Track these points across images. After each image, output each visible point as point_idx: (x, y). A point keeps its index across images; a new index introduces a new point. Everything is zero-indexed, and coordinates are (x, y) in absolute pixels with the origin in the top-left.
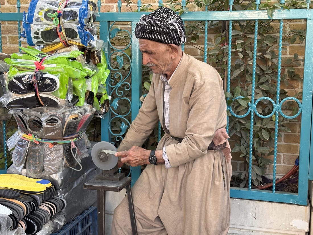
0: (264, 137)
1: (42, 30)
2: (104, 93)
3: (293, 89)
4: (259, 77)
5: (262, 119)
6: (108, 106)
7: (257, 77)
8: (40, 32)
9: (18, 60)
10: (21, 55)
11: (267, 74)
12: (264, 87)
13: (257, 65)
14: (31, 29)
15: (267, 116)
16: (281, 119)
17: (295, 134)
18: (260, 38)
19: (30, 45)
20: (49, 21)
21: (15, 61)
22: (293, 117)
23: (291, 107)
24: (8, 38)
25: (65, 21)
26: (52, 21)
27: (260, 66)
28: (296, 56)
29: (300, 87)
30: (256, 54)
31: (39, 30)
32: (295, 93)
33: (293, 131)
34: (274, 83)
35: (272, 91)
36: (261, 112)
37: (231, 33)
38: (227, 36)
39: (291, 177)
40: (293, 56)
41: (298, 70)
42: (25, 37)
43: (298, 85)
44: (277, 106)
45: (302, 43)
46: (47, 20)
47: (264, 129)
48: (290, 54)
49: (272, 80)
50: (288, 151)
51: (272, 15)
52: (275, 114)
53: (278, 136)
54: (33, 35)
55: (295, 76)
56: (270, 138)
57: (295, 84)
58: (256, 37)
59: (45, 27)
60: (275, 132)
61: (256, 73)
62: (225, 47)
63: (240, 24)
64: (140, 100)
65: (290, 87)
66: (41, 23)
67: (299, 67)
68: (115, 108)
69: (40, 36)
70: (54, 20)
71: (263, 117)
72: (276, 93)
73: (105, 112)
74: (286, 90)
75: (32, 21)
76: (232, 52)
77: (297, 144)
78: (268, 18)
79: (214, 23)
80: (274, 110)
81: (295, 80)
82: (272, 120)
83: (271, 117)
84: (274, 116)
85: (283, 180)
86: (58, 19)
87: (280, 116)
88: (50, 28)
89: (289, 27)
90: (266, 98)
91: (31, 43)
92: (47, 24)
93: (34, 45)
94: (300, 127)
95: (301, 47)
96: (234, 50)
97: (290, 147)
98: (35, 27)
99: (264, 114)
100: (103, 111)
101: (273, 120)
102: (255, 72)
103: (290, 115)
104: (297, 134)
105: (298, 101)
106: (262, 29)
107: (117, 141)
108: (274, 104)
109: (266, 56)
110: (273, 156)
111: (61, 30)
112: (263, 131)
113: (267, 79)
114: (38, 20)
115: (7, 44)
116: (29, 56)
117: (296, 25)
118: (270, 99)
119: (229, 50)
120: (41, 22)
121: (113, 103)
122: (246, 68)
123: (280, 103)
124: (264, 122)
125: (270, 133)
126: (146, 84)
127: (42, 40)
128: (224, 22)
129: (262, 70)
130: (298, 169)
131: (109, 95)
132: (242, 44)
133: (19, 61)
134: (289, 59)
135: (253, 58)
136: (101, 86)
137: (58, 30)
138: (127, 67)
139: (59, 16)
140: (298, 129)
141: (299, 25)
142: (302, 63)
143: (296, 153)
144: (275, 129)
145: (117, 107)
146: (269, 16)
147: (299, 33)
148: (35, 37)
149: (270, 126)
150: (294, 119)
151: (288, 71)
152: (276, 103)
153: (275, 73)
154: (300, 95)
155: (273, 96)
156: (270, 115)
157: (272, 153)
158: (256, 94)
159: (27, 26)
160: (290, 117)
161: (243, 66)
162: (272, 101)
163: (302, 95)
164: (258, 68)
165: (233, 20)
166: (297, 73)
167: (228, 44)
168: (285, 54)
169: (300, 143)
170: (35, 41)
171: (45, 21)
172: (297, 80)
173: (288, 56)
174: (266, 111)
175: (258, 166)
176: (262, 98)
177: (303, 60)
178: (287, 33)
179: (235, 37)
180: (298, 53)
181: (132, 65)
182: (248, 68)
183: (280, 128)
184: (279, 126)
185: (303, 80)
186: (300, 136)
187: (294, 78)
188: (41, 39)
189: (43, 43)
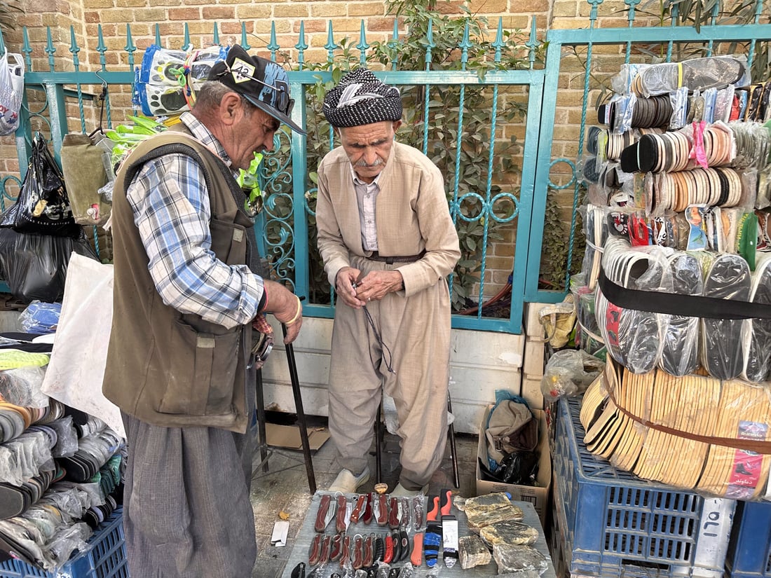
0: (469, 246)
1: (162, 93)
2: (255, 186)
3: (509, 185)
4: (465, 167)
5: (468, 223)
6: (260, 205)
7: (462, 167)
8: (159, 96)
9: (126, 134)
10: (132, 128)
11: (476, 163)
12: (471, 181)
13: (462, 150)
14: (147, 91)
15: (473, 219)
16: (492, 223)
17: (509, 244)
18: (466, 111)
19: (147, 115)
20: (172, 80)
21: (123, 136)
22: (507, 219)
23: (506, 207)
24: (124, 112)
25: (196, 80)
26: (177, 80)
27: (467, 152)
28: (514, 139)
29: (518, 182)
30: (462, 134)
31: (158, 93)
32: (511, 189)
33: (507, 240)
34: (484, 176)
35: (481, 187)
36: (467, 214)
37: (428, 104)
38: (422, 109)
39: (502, 299)
40: (510, 140)
41: (517, 158)
42: (139, 105)
43: (516, 180)
44: (487, 205)
45: (522, 122)
46: (169, 78)
47: (470, 236)
48: (507, 137)
49: (482, 172)
50: (499, 267)
51: (483, 78)
52: (484, 216)
53: (487, 246)
54: (150, 101)
55: (512, 166)
56: (477, 248)
57: (512, 178)
58: (462, 110)
59: (167, 88)
60: (483, 240)
61: (461, 161)
62: (421, 123)
63: (440, 92)
64: (305, 198)
65: (505, 181)
66: (161, 83)
67: (518, 156)
68: (272, 208)
69: (159, 101)
70: (179, 78)
71: (468, 220)
72: (486, 190)
73: (257, 213)
74: (500, 186)
75: (148, 81)
76: (429, 131)
77: (511, 257)
78: (478, 83)
79: (407, 89)
80: (483, 211)
81: (511, 172)
82: (479, 225)
83: (479, 220)
84: (482, 218)
85: (492, 302)
86: (184, 77)
87: (491, 219)
88: (174, 91)
89: (507, 100)
90: (473, 194)
91: (148, 114)
92: (170, 85)
93: (153, 115)
94: (516, 235)
95: (520, 127)
96: (432, 128)
97: (502, 261)
98: (151, 90)
99: (470, 216)
100: (253, 213)
101: (482, 223)
102: (459, 159)
103: (503, 218)
104: (512, 244)
105: (514, 198)
106: (470, 101)
107: (275, 252)
108: (483, 203)
109: (474, 136)
110: (480, 272)
111: (189, 94)
112: (468, 239)
113: (475, 170)
114: (156, 78)
115: (123, 120)
116: (143, 129)
117: (516, 97)
118: (478, 196)
119: (425, 128)
120: (160, 81)
121: (269, 201)
122: (447, 154)
123: (491, 200)
124: (470, 227)
125: (477, 243)
126: (312, 175)
127: (164, 108)
128: (420, 87)
129: (469, 157)
130: (511, 288)
131: (262, 190)
132: (443, 121)
133: (128, 135)
134: (505, 144)
135: (456, 139)
136: (250, 177)
137: (186, 93)
138: (285, 149)
139: (186, 73)
140: (513, 238)
141: (519, 96)
142: (522, 148)
143: (511, 268)
144: (483, 236)
145: (275, 206)
146: (479, 79)
147: (518, 106)
148: (152, 104)
149: (477, 233)
150: (509, 222)
151: (504, 160)
152: (486, 202)
153: (486, 161)
154: (517, 191)
155: (483, 193)
156: (477, 218)
157: (479, 269)
158: (461, 189)
159: (142, 87)
160: (503, 220)
161: (445, 151)
162: (481, 199)
163: (520, 191)
164: (463, 154)
165: (430, 85)
166: (514, 163)
167: (424, 120)
168: (501, 137)
169: (514, 256)
170: (153, 109)
171: (166, 80)
172: (514, 173)
173: (504, 140)
174: (474, 213)
175: (461, 285)
176: (467, 195)
177: (523, 145)
178: (504, 108)
179: (433, 111)
180: (517, 136)
181: (293, 147)
182: (451, 154)
183: (490, 235)
184: (489, 233)
185: (521, 172)
186: (515, 246)
187: (512, 169)
188: (161, 107)
189: (165, 112)
